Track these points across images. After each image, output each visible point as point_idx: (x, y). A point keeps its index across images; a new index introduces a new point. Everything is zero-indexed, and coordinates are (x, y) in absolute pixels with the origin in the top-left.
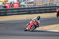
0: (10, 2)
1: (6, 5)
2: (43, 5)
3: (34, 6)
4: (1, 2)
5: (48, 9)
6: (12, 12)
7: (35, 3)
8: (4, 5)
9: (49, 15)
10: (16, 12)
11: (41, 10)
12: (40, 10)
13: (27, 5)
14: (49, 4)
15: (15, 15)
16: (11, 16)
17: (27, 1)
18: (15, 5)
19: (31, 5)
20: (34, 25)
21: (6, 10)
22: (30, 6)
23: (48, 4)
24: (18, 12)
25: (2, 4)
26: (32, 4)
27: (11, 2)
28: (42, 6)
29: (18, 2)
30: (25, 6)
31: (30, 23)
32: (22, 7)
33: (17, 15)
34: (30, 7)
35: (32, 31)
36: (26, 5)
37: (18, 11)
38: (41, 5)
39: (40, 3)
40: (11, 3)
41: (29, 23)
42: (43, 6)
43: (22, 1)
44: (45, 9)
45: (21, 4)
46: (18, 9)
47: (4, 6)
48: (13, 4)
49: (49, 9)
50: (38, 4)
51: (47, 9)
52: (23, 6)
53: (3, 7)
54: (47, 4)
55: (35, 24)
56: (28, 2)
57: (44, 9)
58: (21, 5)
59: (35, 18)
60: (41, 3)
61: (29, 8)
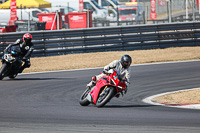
0: (59, 9)
1: (45, 19)
2: (168, 20)
3: (139, 22)
4: (28, 10)
5: (186, 33)
6: (64, 43)
7: (144, 13)
8: (37, 20)
9: (189, 54)
10: (77, 42)
11: (164, 35)
12: (159, 35)
13: (115, 19)
14: (190, 15)
15: (75, 55)
16: (61, 56)
17: (115, 7)
18: (75, 18)
19: (129, 18)
20: (109, 86)
21: (45, 35)
22: (127, 22)
23: (187, 17)
24: (86, 42)
25: (32, 17)
26: (133, 17)
27: (62, 10)
28: (166, 23)
29: (85, 7)
30: (108, 22)
31: (98, 77)
32: (100, 26)
33: (81, 54)
34: (124, 25)
35: (103, 106)
36: (110, 18)
37: (86, 40)
38: (163, 21)
39: (160, 14)
40: (61, 13)
41: (95, 79)
42: (170, 23)
43: (100, 4)
44: (177, 34)
45: (94, 15)
46: (85, 33)
47: (38, 24)
48: (66, 17)
49: (189, 33)
50: (153, 15)
51: (182, 33)
52: (100, 22)
53: (33, 27)
54: (182, 16)
55: (112, 83)
56: (117, 10)
57: (171, 34)
58: (95, 20)
59: (115, 62)
60: (163, 13)
61: (122, 30)
